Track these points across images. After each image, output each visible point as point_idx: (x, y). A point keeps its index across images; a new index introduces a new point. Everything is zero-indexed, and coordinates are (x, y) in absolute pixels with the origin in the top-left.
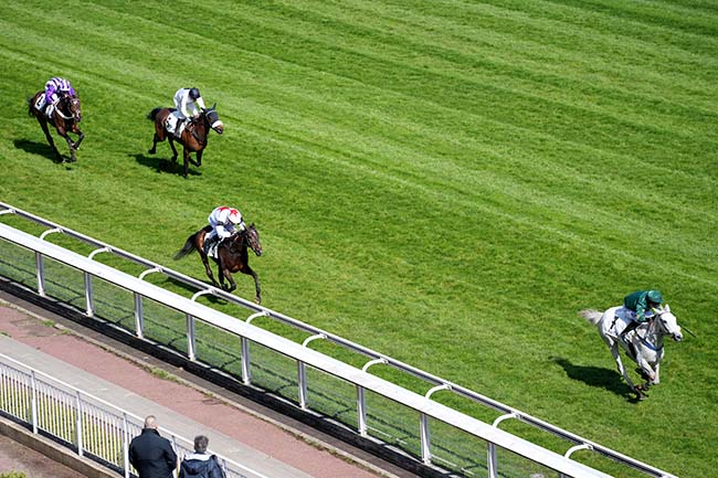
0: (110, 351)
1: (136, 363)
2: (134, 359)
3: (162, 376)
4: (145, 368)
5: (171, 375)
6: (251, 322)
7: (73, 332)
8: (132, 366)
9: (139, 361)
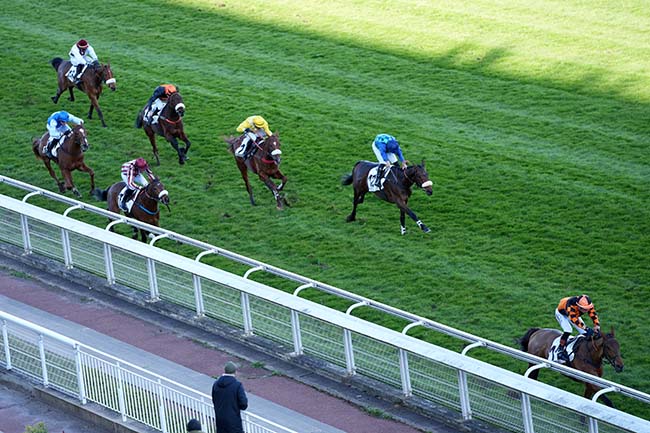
0: (322, 391)
1: (349, 402)
2: (347, 398)
3: (377, 415)
4: (359, 407)
5: (387, 414)
6: (467, 354)
7: (283, 372)
8: (346, 406)
9: (353, 400)
